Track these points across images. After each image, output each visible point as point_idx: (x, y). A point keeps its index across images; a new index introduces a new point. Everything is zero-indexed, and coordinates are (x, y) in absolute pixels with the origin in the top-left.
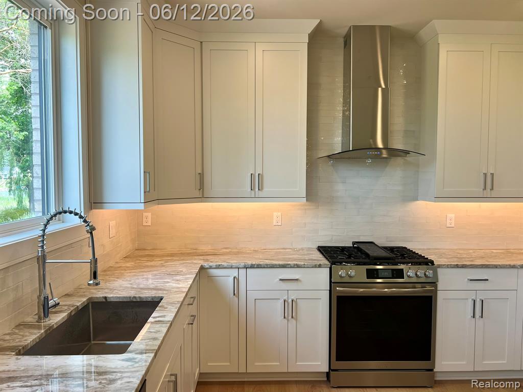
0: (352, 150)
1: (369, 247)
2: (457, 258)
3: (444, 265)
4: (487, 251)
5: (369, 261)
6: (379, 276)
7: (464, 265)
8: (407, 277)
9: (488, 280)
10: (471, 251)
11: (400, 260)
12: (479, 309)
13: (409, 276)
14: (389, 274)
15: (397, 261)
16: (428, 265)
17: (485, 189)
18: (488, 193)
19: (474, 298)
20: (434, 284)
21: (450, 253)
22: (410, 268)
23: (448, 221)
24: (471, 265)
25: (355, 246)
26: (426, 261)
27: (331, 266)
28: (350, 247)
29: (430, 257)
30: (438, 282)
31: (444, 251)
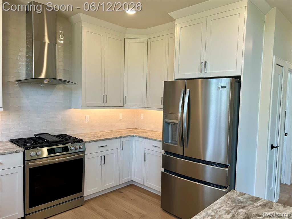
0: (35, 78)
1: (47, 136)
2: (93, 137)
3: (88, 141)
4: (104, 132)
5: (49, 144)
6: (55, 152)
7: (97, 140)
8: (70, 150)
9: (106, 146)
10: (97, 133)
11: (66, 142)
12: (103, 160)
13: (71, 150)
14: (61, 150)
15: (64, 142)
16: (80, 142)
17: (104, 102)
18: (105, 105)
19: (101, 155)
20: (83, 152)
21: (88, 135)
22: (72, 145)
23: (86, 119)
24: (100, 139)
25: (36, 136)
26: (79, 140)
27: (25, 151)
28: (33, 138)
29: (81, 138)
30: (85, 150)
31: (85, 134)
